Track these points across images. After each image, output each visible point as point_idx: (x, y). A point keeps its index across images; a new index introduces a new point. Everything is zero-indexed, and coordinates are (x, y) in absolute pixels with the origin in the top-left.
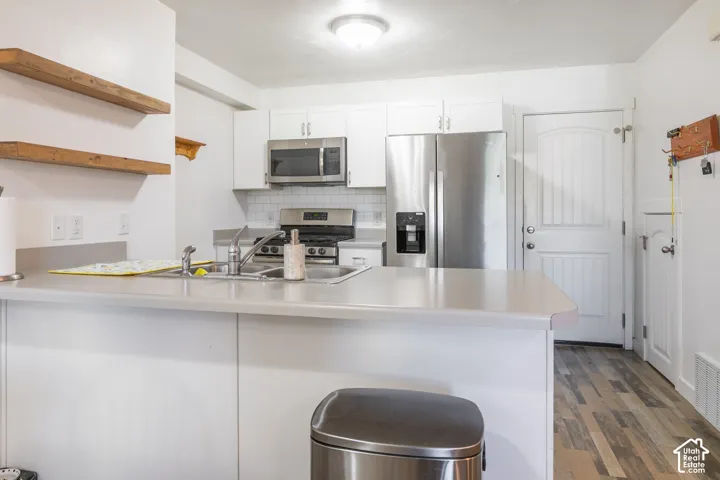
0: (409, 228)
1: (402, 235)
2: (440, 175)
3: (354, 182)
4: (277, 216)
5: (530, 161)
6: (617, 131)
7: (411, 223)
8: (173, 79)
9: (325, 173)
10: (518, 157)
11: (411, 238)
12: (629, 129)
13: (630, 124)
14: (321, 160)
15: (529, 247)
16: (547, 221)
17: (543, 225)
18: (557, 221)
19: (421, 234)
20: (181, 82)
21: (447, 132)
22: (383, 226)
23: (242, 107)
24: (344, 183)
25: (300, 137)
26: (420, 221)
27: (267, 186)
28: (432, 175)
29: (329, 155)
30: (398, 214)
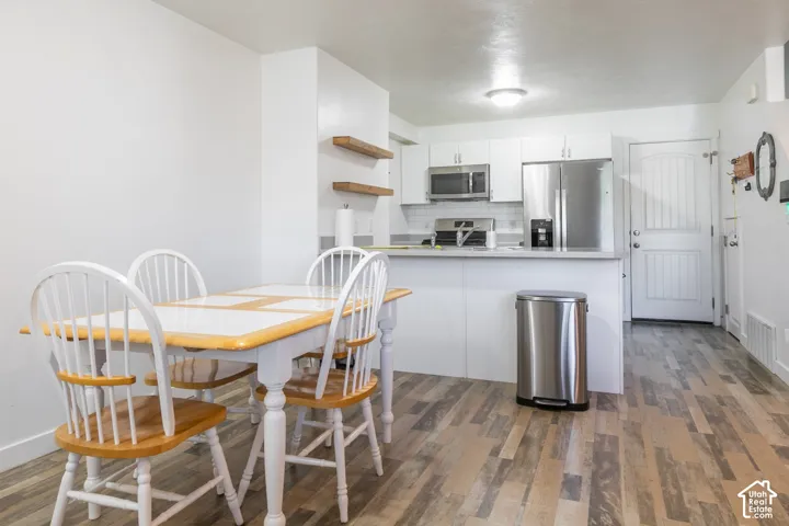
0: (540, 231)
1: (535, 236)
2: (564, 191)
3: (495, 198)
4: (432, 225)
5: (635, 180)
6: (705, 155)
7: (542, 228)
8: (387, 135)
9: (474, 191)
10: (626, 177)
11: (542, 238)
12: (715, 154)
13: (716, 150)
14: (471, 181)
15: (636, 246)
16: (650, 226)
17: (646, 229)
18: (658, 225)
19: (550, 235)
20: (392, 136)
21: (568, 159)
22: (520, 231)
23: (407, 143)
24: (488, 199)
25: (453, 164)
26: (549, 226)
27: (428, 202)
28: (558, 192)
29: (476, 179)
30: (533, 221)
